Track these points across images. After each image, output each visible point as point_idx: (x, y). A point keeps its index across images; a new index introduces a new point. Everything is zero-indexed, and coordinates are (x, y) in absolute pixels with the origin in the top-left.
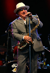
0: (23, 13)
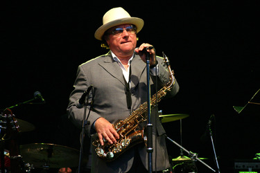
0: (122, 40)
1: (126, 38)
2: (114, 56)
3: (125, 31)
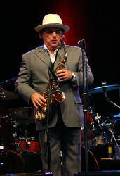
1: (54, 37)
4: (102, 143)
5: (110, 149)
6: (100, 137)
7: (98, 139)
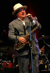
1: (23, 13)
2: (19, 19)
3: (22, 11)
4: (42, 64)
5: (46, 66)
6: (42, 61)
7: (41, 61)
